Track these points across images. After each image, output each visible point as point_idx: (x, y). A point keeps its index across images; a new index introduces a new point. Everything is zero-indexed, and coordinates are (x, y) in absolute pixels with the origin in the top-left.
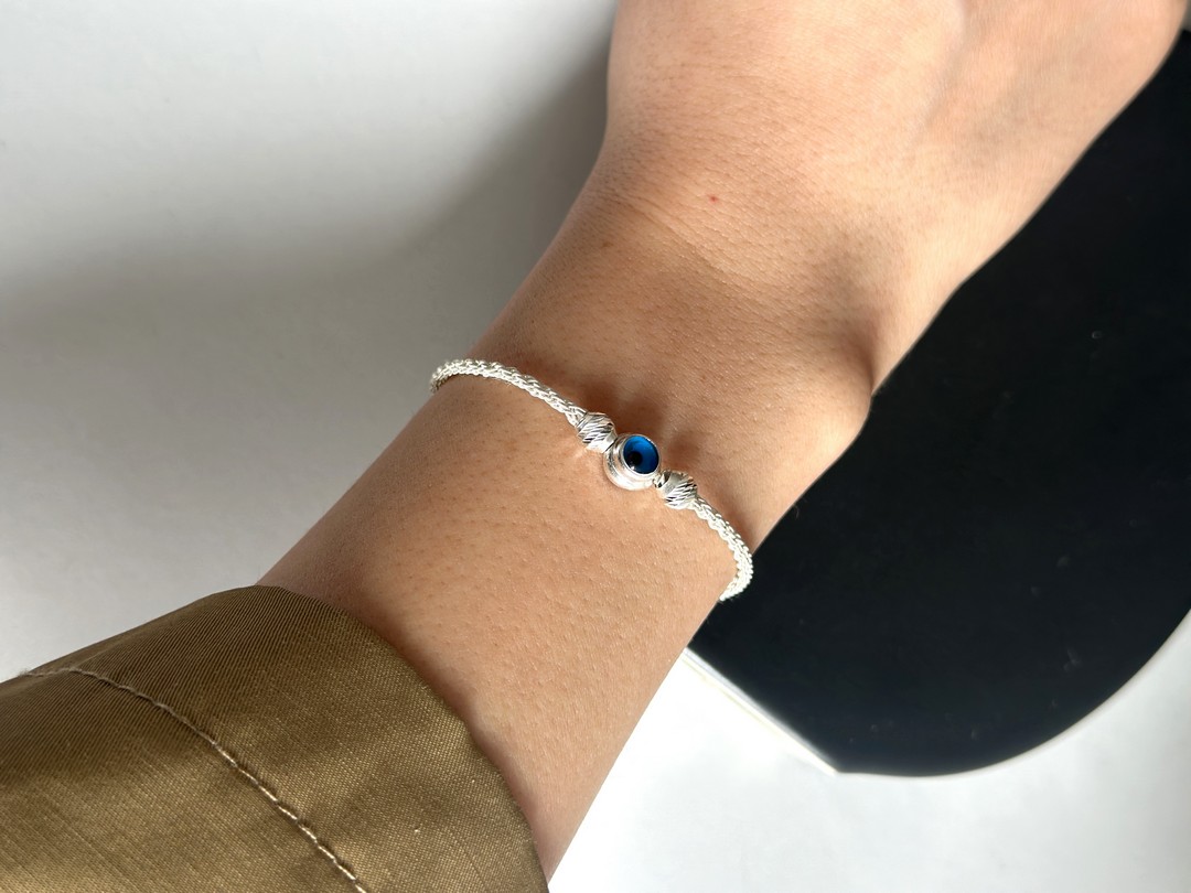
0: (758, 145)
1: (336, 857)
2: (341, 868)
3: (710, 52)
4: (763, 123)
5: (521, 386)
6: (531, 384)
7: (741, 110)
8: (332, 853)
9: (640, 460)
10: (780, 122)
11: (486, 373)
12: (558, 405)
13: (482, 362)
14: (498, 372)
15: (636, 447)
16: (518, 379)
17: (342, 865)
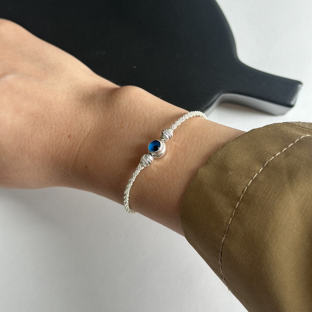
0: (52, 127)
1: (242, 195)
2: (244, 192)
3: (24, 147)
4: (44, 126)
5: (131, 184)
6: (131, 181)
7: (41, 134)
8: (241, 196)
9: (156, 147)
10: (43, 122)
11: (128, 195)
12: (138, 172)
13: (124, 197)
14: (127, 192)
15: (152, 148)
16: (129, 185)
17: (243, 192)
